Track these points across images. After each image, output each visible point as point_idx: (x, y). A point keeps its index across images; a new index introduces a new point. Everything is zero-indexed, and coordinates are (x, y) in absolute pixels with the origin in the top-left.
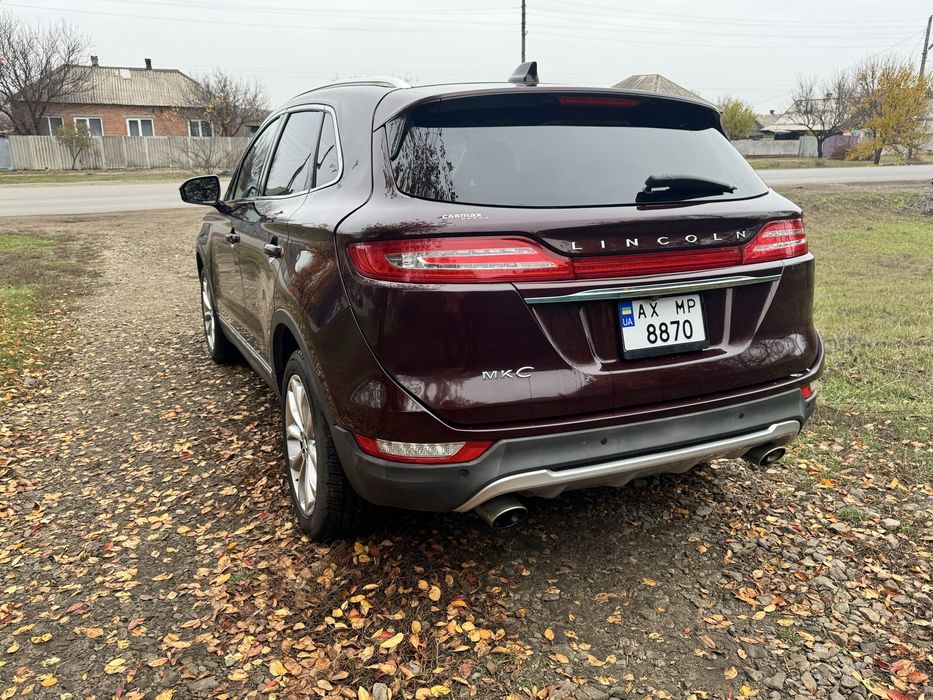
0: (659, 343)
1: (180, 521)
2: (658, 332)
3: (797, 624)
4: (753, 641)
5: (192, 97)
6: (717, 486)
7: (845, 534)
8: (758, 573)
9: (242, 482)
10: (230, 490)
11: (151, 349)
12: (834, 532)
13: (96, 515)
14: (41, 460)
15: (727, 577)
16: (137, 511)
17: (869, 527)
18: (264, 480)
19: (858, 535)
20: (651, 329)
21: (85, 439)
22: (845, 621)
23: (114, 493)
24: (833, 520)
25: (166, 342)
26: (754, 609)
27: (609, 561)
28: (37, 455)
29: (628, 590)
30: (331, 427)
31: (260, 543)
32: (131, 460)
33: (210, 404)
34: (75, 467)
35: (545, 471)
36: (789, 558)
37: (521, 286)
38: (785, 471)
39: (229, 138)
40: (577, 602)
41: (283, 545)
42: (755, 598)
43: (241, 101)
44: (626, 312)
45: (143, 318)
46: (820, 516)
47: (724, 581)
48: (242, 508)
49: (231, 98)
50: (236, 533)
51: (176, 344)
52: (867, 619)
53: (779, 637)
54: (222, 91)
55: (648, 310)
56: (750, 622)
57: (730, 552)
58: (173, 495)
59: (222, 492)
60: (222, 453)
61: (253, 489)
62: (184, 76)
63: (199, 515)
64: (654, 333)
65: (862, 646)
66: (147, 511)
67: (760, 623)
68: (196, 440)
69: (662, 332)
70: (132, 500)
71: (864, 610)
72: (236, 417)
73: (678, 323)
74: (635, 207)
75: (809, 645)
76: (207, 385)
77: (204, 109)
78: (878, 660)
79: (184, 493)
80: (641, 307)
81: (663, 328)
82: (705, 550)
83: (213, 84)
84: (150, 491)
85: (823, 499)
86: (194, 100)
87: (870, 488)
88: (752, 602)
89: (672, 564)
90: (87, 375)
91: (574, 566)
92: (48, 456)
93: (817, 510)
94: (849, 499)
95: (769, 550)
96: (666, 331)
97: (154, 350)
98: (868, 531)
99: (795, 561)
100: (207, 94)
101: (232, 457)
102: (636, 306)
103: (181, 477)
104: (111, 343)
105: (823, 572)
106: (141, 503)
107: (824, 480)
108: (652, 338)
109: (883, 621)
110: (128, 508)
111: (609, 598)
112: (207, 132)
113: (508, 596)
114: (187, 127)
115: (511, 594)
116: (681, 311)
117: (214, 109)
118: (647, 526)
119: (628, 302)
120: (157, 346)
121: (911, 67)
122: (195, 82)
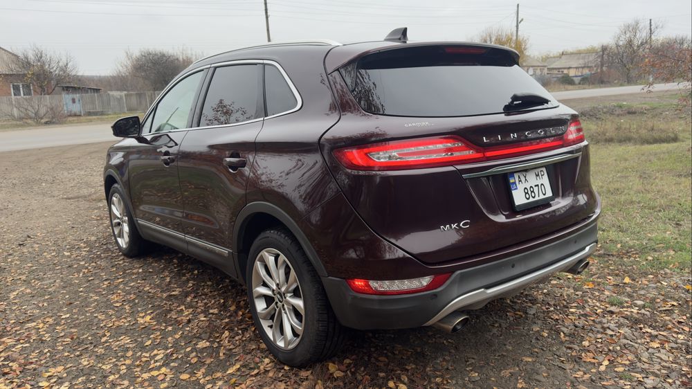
0: (531, 200)
1: (178, 371)
2: (530, 192)
3: (626, 369)
4: (609, 384)
5: (13, 66)
6: (529, 295)
7: (619, 313)
8: (586, 343)
9: (210, 337)
10: (203, 344)
11: (66, 254)
12: (612, 313)
13: (106, 377)
14: (27, 345)
15: (570, 348)
16: (138, 369)
17: (628, 307)
18: (227, 333)
19: (626, 313)
20: (526, 191)
21: (57, 324)
22: (651, 362)
23: (111, 359)
24: (607, 306)
25: (76, 247)
26: (596, 365)
27: (495, 350)
28: (21, 341)
29: (518, 366)
30: (323, 279)
31: (252, 376)
32: (108, 334)
33: (145, 286)
34: (62, 346)
35: (483, 290)
36: (598, 332)
37: (459, 167)
38: (561, 281)
39: (47, 96)
40: (493, 379)
41: (271, 374)
42: (594, 358)
43: (55, 68)
44: (512, 181)
45: (45, 231)
46: (598, 304)
47: (569, 351)
48: (221, 354)
49: (47, 67)
50: (228, 372)
51: (85, 248)
52: (661, 359)
53: (621, 379)
54: (39, 61)
55: (523, 179)
56: (599, 372)
57: (562, 333)
58: (160, 354)
59: (198, 346)
60: (179, 319)
61: (221, 341)
62: (5, 51)
63: (190, 364)
64: (527, 193)
65: (670, 375)
66: (146, 367)
67: (605, 372)
68: (152, 313)
69: (532, 192)
70: (128, 362)
71: (658, 355)
72: (173, 293)
73: (538, 185)
74: (503, 115)
75: (641, 379)
76: (133, 274)
77: (25, 75)
78: (682, 382)
79: (169, 351)
80: (519, 177)
81: (532, 190)
82: (547, 335)
83: (31, 57)
84: (140, 353)
85: (593, 294)
86: (15, 69)
87: (614, 285)
88: (593, 361)
89: (534, 347)
90: (24, 277)
91: (475, 357)
92: (32, 341)
93: (594, 301)
94: (607, 293)
95: (583, 328)
96: (533, 191)
97: (69, 254)
98: (629, 309)
99: (602, 333)
100: (27, 64)
101: (189, 321)
102: (516, 176)
103: (158, 341)
104: (30, 252)
105: (621, 337)
106: (138, 363)
107: (587, 283)
108: (527, 196)
109: (671, 359)
110: (129, 368)
111: (510, 373)
112: (28, 93)
113: (448, 382)
114: (10, 90)
115: (449, 381)
116: (538, 178)
117: (33, 74)
118: (504, 326)
119: (512, 173)
120: (70, 250)
121: (512, 35)
122: (15, 55)
